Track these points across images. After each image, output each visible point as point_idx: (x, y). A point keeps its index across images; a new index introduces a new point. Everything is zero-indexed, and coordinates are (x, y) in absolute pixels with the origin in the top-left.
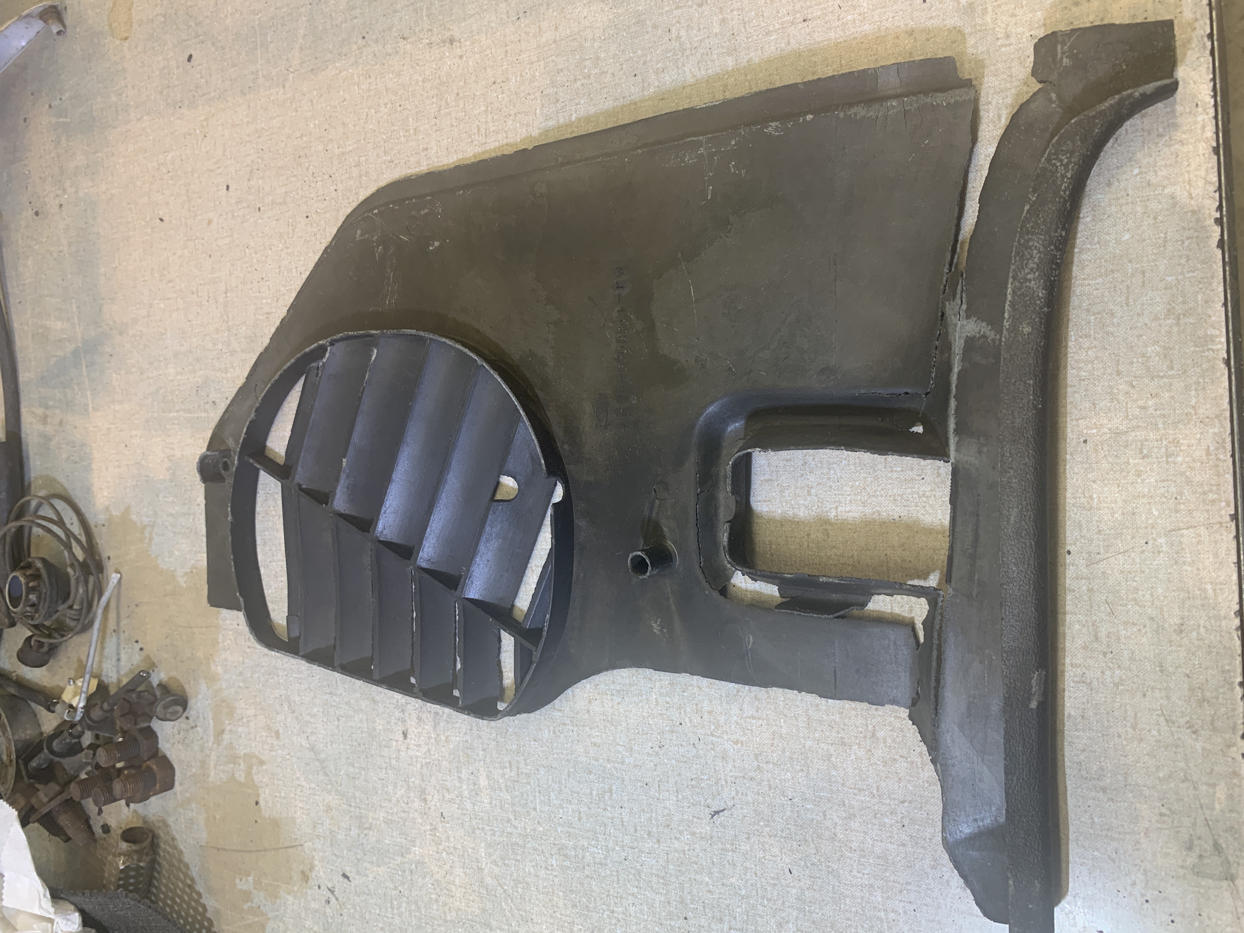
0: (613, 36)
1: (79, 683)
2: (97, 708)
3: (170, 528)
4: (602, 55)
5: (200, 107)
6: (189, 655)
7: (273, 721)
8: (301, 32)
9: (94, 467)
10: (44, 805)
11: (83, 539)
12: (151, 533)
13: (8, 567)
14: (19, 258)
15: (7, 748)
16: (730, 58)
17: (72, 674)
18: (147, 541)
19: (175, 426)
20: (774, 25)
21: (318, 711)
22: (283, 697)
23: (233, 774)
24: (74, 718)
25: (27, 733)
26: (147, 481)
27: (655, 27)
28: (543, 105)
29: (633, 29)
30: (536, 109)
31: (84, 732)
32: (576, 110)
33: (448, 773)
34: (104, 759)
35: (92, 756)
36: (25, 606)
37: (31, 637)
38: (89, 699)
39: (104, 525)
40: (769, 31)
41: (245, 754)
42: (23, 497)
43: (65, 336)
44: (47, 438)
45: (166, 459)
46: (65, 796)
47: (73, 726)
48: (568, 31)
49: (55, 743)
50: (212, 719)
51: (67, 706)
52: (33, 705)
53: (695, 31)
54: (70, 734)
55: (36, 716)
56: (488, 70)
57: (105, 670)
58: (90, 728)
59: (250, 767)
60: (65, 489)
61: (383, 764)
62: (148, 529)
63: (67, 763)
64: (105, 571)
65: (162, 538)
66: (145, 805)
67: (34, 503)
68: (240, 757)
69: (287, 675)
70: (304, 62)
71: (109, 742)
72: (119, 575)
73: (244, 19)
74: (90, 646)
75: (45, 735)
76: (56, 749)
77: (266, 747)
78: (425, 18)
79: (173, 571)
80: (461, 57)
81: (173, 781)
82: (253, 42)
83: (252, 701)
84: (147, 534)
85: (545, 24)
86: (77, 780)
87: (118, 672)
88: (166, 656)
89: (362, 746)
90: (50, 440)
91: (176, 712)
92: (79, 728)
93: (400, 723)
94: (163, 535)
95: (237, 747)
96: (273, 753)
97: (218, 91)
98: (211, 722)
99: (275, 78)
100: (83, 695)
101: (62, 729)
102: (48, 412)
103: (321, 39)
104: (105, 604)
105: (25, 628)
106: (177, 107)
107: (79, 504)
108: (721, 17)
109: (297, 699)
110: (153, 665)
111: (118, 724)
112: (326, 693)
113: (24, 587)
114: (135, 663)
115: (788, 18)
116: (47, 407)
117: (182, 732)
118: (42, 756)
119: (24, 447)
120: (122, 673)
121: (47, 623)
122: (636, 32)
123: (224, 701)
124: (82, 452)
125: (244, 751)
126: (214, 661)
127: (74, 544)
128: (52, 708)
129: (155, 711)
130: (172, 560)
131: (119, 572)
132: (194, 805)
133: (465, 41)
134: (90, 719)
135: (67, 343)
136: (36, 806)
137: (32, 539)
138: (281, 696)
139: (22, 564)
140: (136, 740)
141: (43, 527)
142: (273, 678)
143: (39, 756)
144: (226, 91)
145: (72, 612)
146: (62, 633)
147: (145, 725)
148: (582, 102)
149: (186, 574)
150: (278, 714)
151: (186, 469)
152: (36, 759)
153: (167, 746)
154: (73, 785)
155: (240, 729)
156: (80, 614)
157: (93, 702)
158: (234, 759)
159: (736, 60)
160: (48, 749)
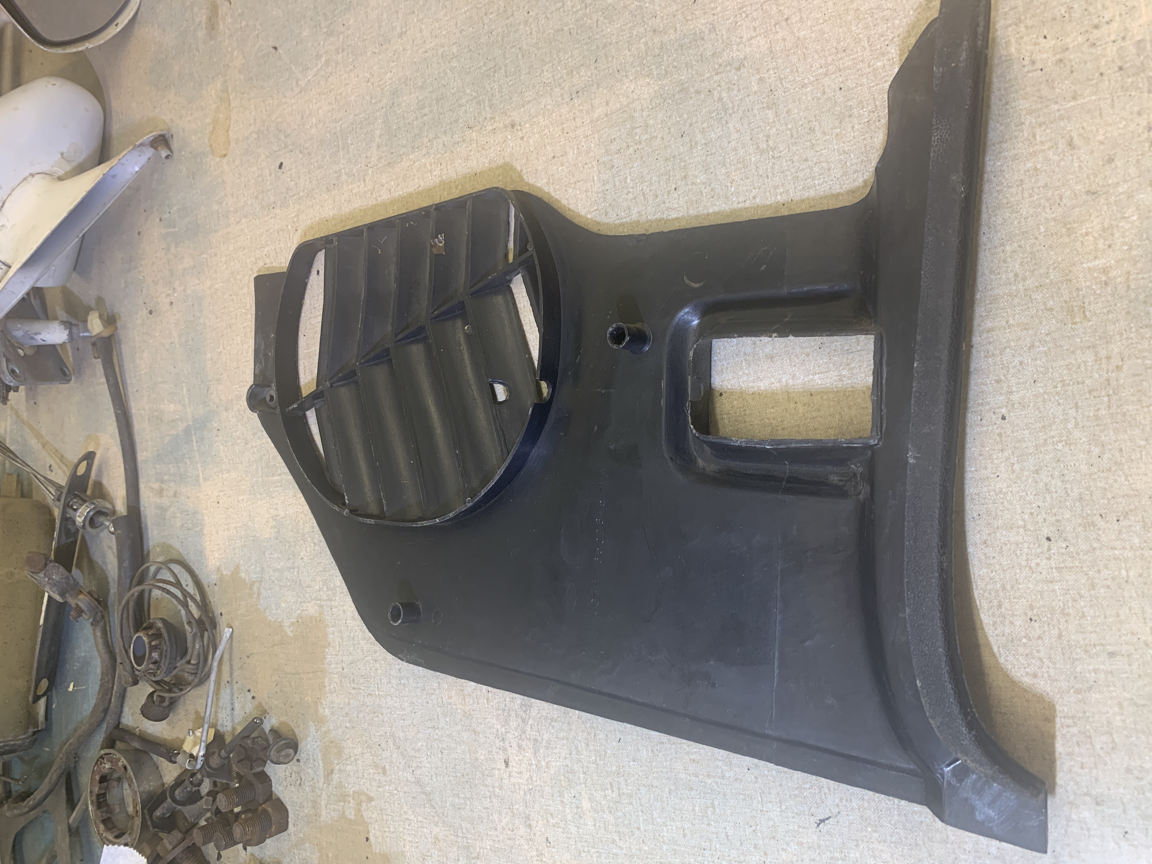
0: (660, 104)
1: (198, 733)
2: (216, 756)
3: (276, 582)
4: (651, 122)
5: (291, 206)
6: (298, 700)
7: (380, 758)
8: (378, 132)
9: (205, 532)
10: (168, 852)
11: (198, 598)
12: (259, 589)
13: (132, 629)
14: (135, 352)
15: (134, 800)
16: (771, 111)
17: (190, 725)
18: (255, 596)
19: (278, 489)
20: (809, 79)
21: (422, 746)
22: (388, 734)
23: (344, 812)
24: (195, 767)
25: (150, 785)
26: (254, 541)
27: (698, 92)
28: (599, 172)
29: (677, 97)
30: (593, 176)
31: (203, 780)
32: (630, 172)
33: (550, 797)
34: (224, 804)
35: (211, 803)
36: (148, 664)
37: (154, 692)
38: (208, 747)
39: (216, 584)
40: (805, 84)
41: (354, 792)
42: (143, 564)
43: (177, 417)
44: (163, 509)
45: (271, 519)
46: (187, 843)
47: (193, 775)
48: (618, 105)
49: (177, 792)
50: (322, 760)
51: (188, 756)
52: (155, 757)
53: (735, 92)
54: (191, 782)
55: (158, 768)
56: (548, 147)
57: (220, 720)
58: (209, 776)
59: (360, 804)
60: (180, 554)
61: (487, 792)
62: (257, 585)
63: (189, 811)
64: (218, 627)
65: (270, 592)
66: (261, 848)
67: (153, 569)
68: (349, 795)
69: (391, 713)
70: (381, 158)
71: (226, 788)
72: (231, 630)
73: (327, 128)
74: (208, 697)
75: (166, 786)
76: (178, 798)
77: (374, 784)
78: (488, 109)
79: (281, 622)
80: (522, 138)
81: (288, 822)
82: (335, 146)
83: (358, 740)
84: (255, 590)
85: (596, 102)
86: (198, 826)
87: (233, 720)
88: (276, 702)
89: (466, 777)
90: (166, 510)
91: (290, 755)
92: (199, 776)
93: (501, 752)
94: (270, 589)
95: (346, 785)
96: (380, 790)
97: (306, 191)
98: (320, 762)
99: (356, 174)
100: (203, 744)
101: (184, 778)
102: (164, 486)
103: (395, 136)
104: (219, 657)
105: (147, 685)
106: (271, 208)
107: (193, 567)
108: (758, 76)
109: (401, 735)
110: (265, 712)
111: (235, 768)
112: (429, 728)
113: (147, 646)
114: (248, 711)
115: (822, 70)
116: (162, 482)
117: (293, 775)
118: (165, 805)
119: (143, 519)
120: (236, 721)
121: (167, 679)
122: (681, 98)
123: (332, 742)
124: (194, 520)
125: (353, 789)
126: (322, 704)
127: (191, 603)
128: (173, 759)
129: (269, 755)
130: (279, 611)
131: (231, 627)
132: (307, 845)
133: (525, 124)
134: (210, 767)
135: (180, 423)
136: (161, 854)
137: (151, 602)
138: (386, 733)
139: (144, 625)
140: (251, 784)
141: (163, 589)
142: (378, 716)
143: (162, 805)
144: (313, 190)
145: (190, 667)
146: (180, 687)
147: (260, 769)
148: (636, 165)
149: (293, 623)
150: (384, 750)
151: (290, 527)
152: (160, 808)
153: (281, 788)
154: (195, 831)
155: (349, 768)
156: (197, 669)
157: (211, 751)
158: (343, 798)
159: (776, 112)
160: (171, 798)
